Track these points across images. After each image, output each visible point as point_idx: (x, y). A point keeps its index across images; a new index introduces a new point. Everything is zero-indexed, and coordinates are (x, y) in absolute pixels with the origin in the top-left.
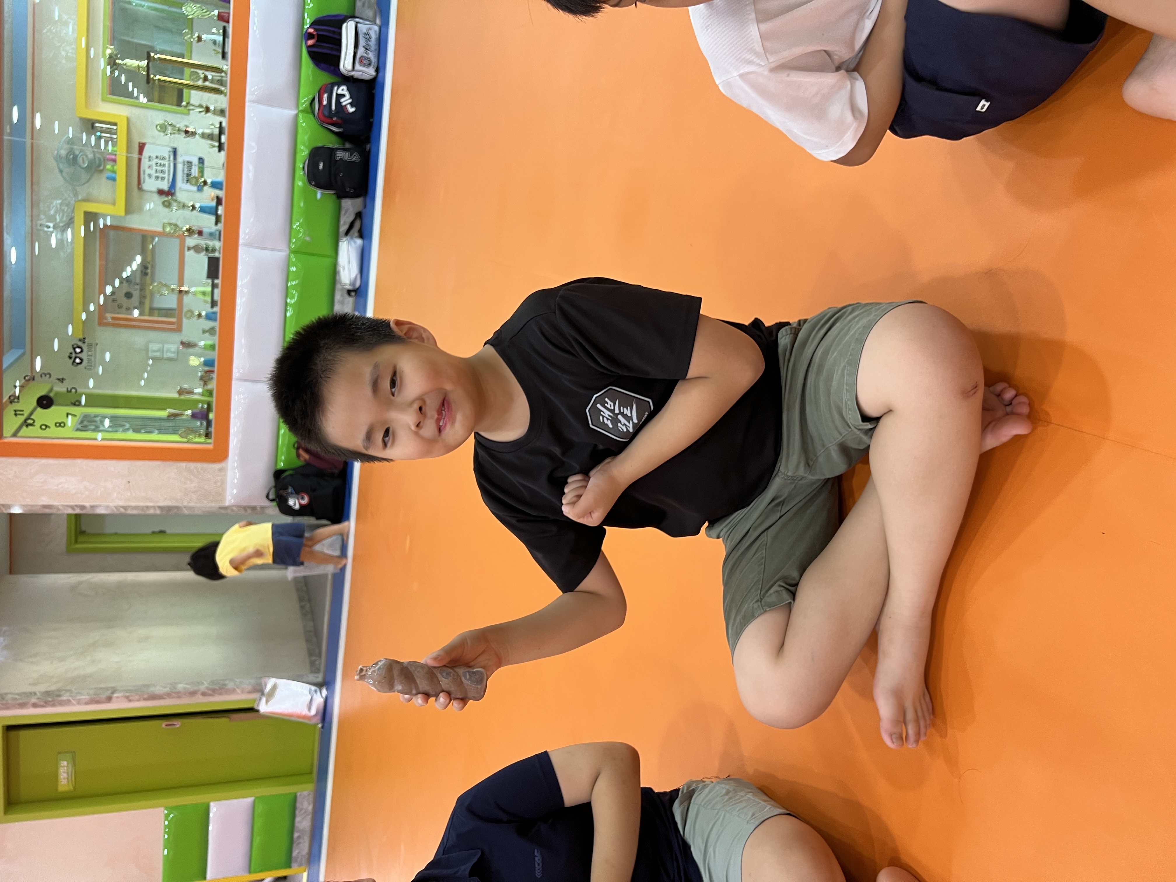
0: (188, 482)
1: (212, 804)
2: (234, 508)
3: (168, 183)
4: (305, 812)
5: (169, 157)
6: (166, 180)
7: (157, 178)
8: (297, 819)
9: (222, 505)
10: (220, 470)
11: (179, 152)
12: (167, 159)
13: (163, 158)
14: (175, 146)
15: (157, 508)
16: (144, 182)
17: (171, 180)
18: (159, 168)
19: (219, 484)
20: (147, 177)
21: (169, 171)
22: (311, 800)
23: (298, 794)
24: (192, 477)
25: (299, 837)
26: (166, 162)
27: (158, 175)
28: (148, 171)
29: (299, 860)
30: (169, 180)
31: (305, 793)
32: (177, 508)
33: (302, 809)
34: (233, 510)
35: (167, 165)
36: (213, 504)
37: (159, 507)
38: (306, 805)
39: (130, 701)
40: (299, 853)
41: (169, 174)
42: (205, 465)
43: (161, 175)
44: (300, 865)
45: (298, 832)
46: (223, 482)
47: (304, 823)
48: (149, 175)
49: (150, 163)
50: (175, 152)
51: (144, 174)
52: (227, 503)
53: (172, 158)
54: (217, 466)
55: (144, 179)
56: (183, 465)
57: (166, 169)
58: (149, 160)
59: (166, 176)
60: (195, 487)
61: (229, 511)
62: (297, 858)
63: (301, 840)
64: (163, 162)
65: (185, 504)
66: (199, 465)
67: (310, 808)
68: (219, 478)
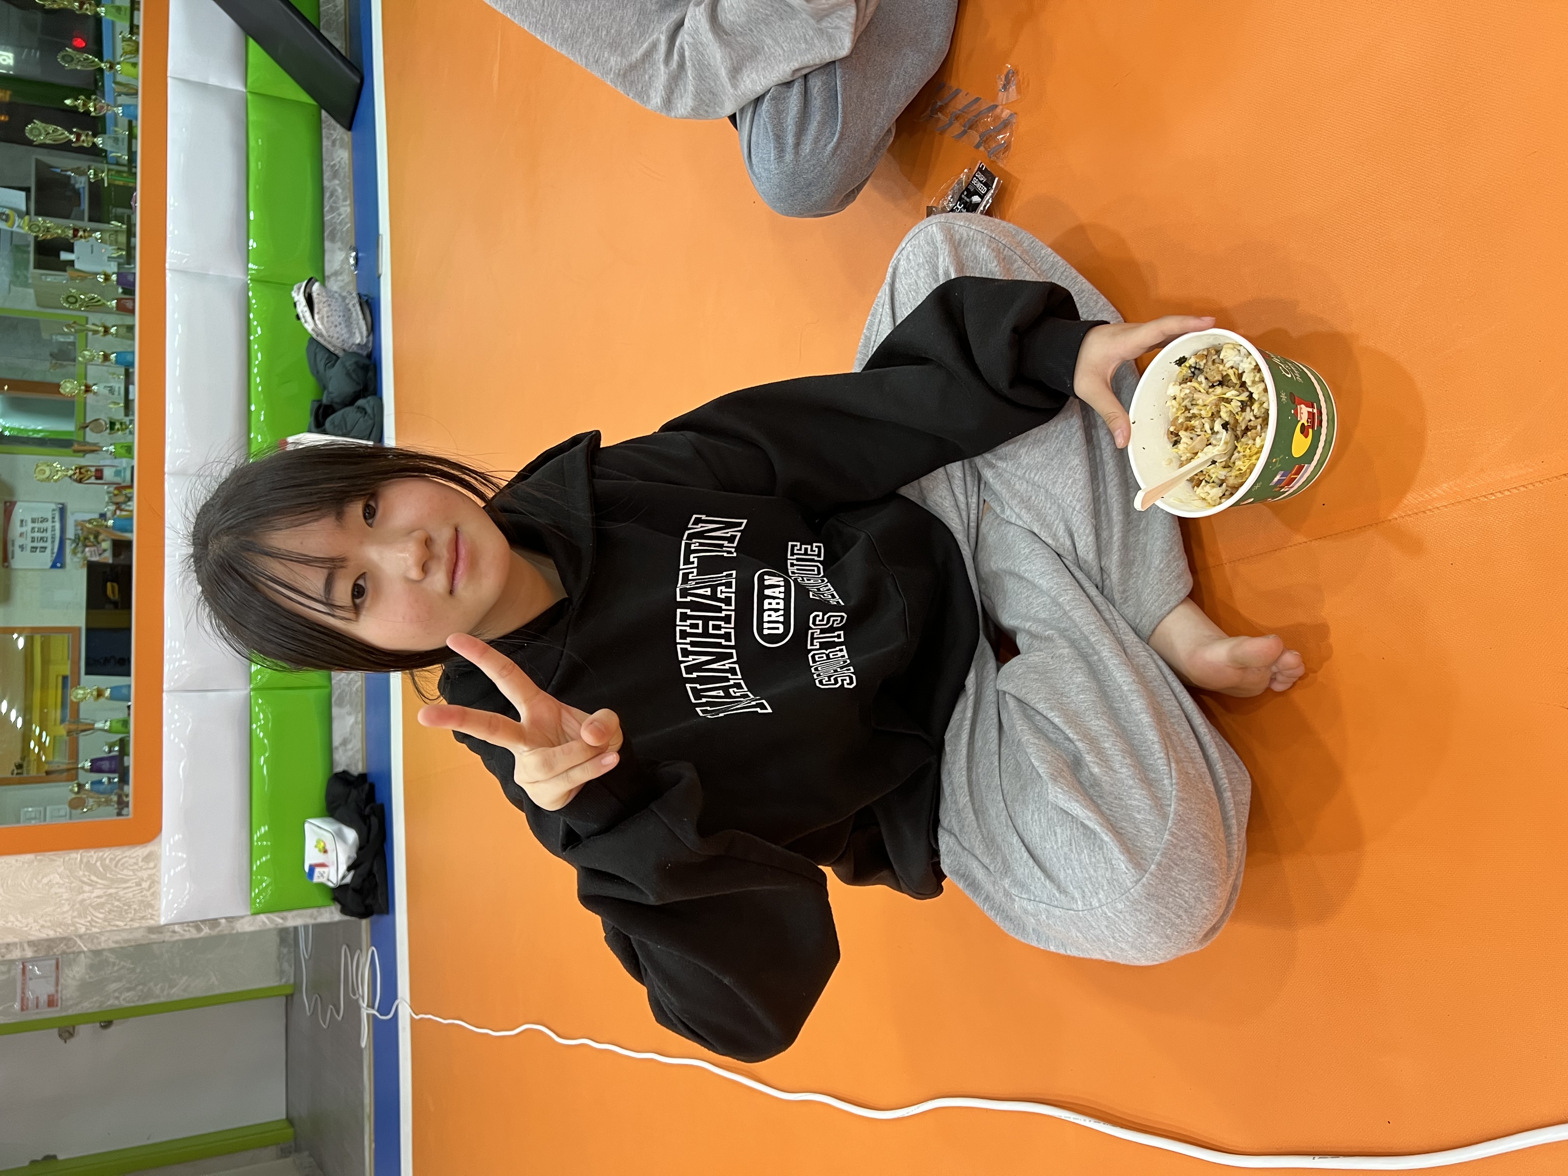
0: (87, 888)
2: (177, 928)
3: (53, 553)
5: (53, 518)
6: (48, 551)
7: (34, 549)
9: (152, 923)
10: (147, 858)
11: (70, 508)
12: (50, 520)
13: (44, 520)
14: (62, 501)
15: (26, 946)
16: (13, 557)
17: (56, 550)
18: (37, 535)
19: (145, 885)
20: (17, 550)
21: (53, 538)
24: (93, 878)
26: (48, 525)
27: (35, 544)
28: (19, 542)
30: (52, 549)
32: (66, 940)
34: (174, 932)
35: (49, 530)
36: (136, 925)
37: (31, 943)
41: (53, 542)
42: (118, 853)
43: (42, 544)
46: (154, 882)
48: (22, 547)
49: (24, 529)
50: (63, 511)
51: (13, 545)
52: (163, 921)
53: (57, 518)
54: (140, 852)
55: (13, 552)
56: (76, 856)
57: (48, 535)
58: (22, 525)
59: (48, 544)
60: (98, 897)
61: (167, 937)
64: (44, 525)
65: (82, 930)
66: (107, 854)
68: (145, 874)
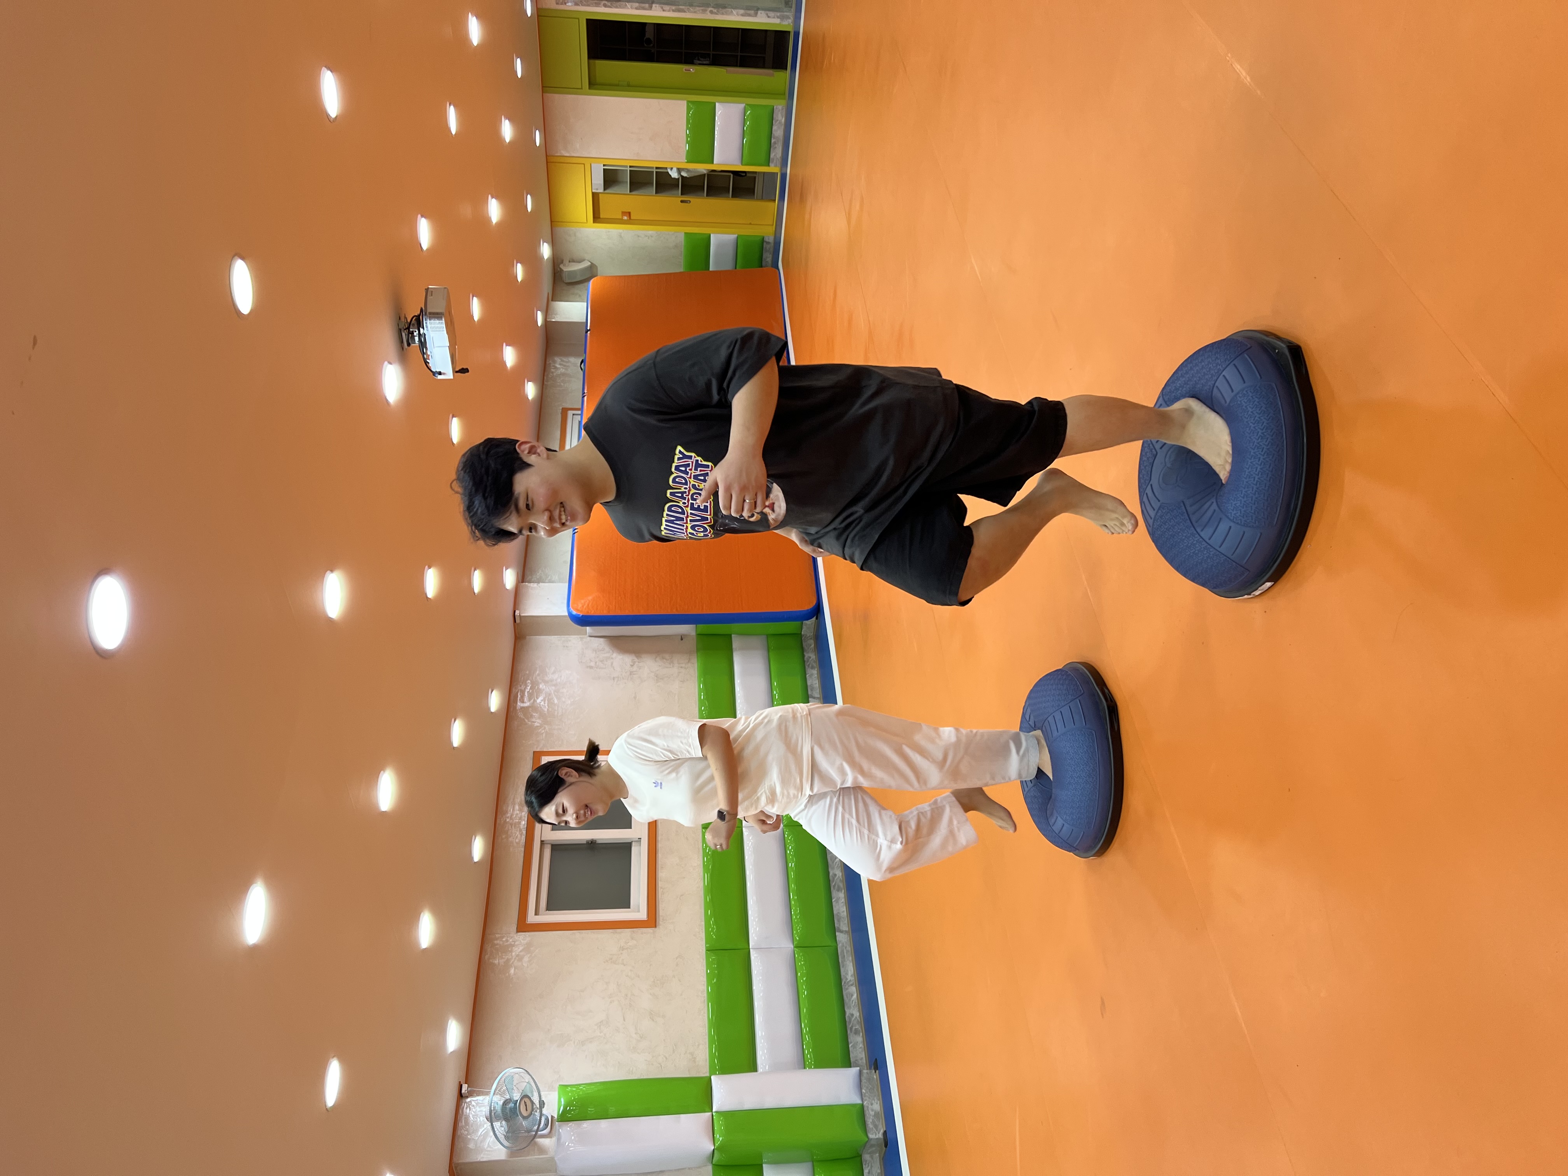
1: (717, 104)
4: (780, 123)
8: (774, 128)
22: (784, 113)
23: (775, 107)
25: (775, 143)
29: (775, 161)
31: (780, 107)
33: (777, 120)
38: (780, 117)
39: (664, 10)
40: (775, 155)
44: (776, 166)
45: (774, 138)
47: (778, 132)
62: (773, 159)
63: (776, 146)
67: (783, 120)
